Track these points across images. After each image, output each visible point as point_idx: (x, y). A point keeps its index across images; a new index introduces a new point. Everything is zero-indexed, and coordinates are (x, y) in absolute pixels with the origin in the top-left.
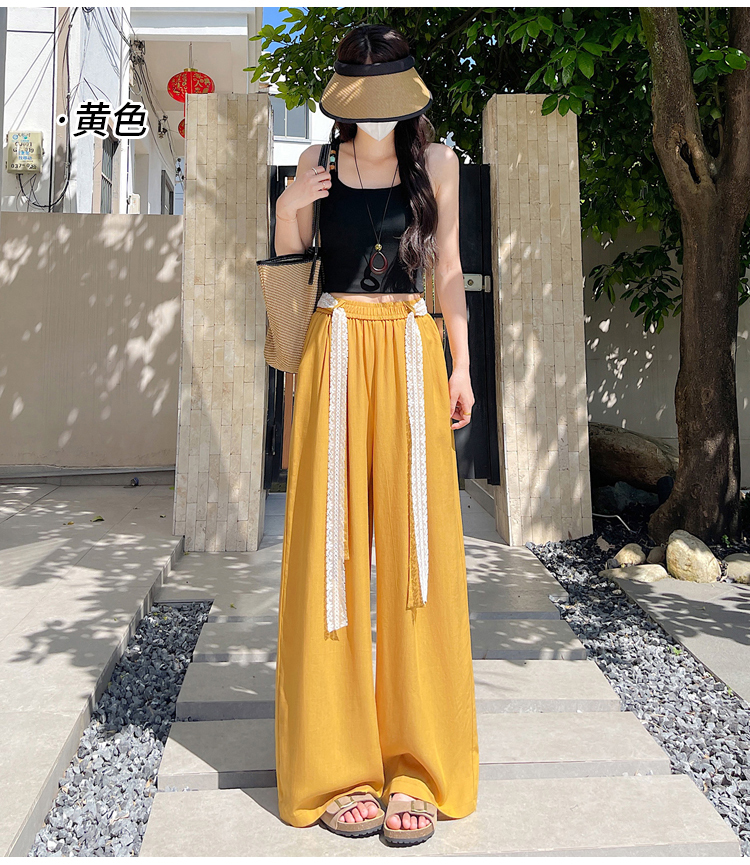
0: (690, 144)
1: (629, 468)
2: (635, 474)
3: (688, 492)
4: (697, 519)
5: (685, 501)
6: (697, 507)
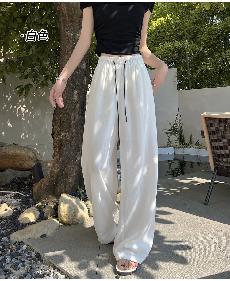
1: (14, 162)
2: (18, 164)
3: (61, 170)
4: (65, 184)
5: (58, 176)
6: (66, 177)
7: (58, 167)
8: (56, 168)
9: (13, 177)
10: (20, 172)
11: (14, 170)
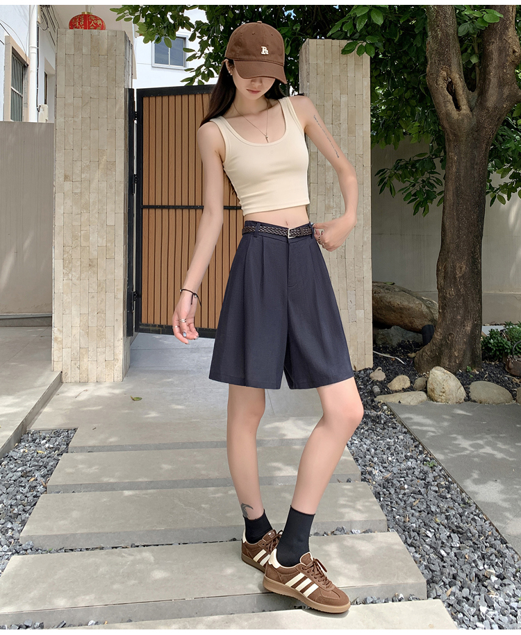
0: (454, 82)
1: (401, 317)
2: (406, 321)
3: (444, 338)
4: (450, 357)
5: (442, 345)
6: (451, 349)
7: (441, 334)
8: (439, 334)
9: (401, 339)
10: (411, 334)
11: (402, 330)
